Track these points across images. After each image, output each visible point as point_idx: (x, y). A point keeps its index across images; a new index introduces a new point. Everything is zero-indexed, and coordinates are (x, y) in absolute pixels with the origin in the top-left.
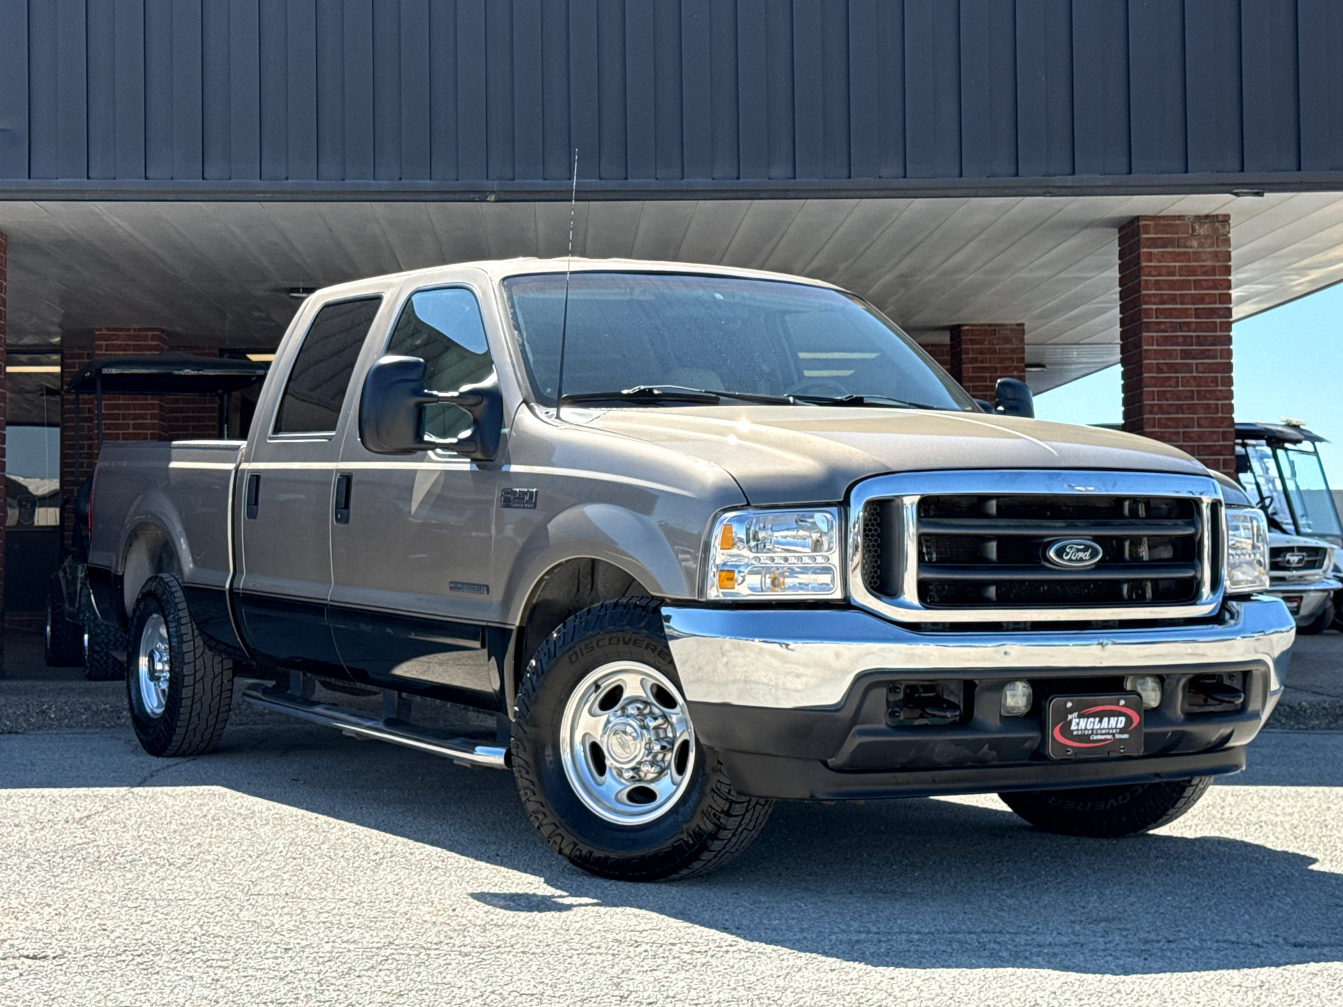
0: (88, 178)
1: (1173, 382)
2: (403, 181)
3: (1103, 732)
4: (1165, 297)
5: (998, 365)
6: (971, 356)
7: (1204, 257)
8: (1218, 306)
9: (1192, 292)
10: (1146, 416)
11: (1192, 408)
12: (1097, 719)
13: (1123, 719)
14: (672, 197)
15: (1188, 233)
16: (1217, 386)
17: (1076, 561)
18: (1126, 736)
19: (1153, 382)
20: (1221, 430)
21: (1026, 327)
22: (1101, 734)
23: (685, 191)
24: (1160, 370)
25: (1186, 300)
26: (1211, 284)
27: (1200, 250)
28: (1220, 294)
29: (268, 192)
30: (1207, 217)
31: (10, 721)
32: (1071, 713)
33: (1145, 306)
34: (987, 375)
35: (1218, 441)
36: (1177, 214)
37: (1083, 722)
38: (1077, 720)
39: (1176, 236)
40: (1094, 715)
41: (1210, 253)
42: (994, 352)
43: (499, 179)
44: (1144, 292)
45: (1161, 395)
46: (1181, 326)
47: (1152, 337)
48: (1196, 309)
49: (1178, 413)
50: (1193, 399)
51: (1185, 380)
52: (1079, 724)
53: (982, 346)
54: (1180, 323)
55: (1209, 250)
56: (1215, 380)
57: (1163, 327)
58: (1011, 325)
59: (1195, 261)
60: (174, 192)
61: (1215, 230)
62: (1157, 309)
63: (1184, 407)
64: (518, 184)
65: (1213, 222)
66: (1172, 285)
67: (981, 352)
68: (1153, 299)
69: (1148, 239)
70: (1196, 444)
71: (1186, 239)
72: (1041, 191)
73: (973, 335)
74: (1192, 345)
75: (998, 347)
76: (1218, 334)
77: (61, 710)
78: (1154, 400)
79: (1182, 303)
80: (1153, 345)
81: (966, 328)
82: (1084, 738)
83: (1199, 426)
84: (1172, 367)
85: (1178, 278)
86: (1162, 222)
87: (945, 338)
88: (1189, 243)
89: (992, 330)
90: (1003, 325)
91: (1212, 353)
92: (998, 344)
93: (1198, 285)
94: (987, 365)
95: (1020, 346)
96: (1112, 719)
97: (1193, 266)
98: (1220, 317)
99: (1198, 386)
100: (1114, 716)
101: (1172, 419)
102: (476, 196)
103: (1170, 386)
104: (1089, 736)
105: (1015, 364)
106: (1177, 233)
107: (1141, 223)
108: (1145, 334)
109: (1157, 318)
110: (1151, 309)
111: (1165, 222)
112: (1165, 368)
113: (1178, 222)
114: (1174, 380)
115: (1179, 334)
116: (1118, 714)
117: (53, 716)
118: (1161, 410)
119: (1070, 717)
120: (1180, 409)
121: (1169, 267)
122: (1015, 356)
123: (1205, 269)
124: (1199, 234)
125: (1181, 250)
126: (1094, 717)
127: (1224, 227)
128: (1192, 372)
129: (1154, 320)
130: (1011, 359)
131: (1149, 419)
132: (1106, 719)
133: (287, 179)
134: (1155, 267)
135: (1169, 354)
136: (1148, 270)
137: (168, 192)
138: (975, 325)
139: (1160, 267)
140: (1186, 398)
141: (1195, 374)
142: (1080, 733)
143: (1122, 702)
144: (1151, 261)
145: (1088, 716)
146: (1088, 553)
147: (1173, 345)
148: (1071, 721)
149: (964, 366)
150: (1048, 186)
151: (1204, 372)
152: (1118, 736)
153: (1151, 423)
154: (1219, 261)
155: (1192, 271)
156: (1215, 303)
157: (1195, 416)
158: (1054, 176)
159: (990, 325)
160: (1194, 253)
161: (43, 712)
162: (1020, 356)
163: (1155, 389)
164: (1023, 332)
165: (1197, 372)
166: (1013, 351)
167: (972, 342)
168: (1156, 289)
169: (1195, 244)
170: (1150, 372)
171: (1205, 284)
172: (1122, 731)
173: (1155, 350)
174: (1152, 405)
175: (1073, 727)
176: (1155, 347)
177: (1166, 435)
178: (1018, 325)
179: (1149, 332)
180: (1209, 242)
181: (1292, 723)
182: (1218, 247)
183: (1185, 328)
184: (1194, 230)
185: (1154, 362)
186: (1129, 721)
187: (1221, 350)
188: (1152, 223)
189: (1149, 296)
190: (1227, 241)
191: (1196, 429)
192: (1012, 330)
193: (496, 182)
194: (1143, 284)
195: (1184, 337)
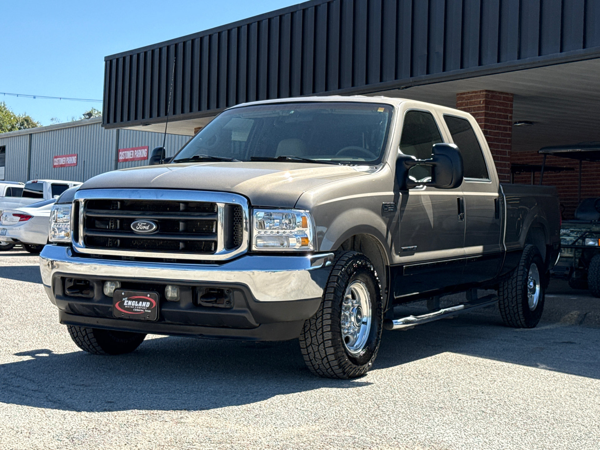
3: (140, 308)
12: (137, 302)
13: (148, 303)
17: (142, 230)
18: (150, 311)
22: (138, 309)
32: (124, 298)
37: (130, 303)
38: (127, 301)
40: (135, 300)
52: (128, 303)
82: (130, 309)
96: (144, 302)
100: (145, 301)
104: (132, 309)
116: (147, 301)
119: (124, 299)
126: (136, 301)
132: (141, 302)
142: (128, 307)
143: (148, 296)
145: (132, 300)
146: (148, 227)
148: (124, 301)
152: (146, 311)
172: (148, 309)
175: (125, 304)
186: (151, 304)
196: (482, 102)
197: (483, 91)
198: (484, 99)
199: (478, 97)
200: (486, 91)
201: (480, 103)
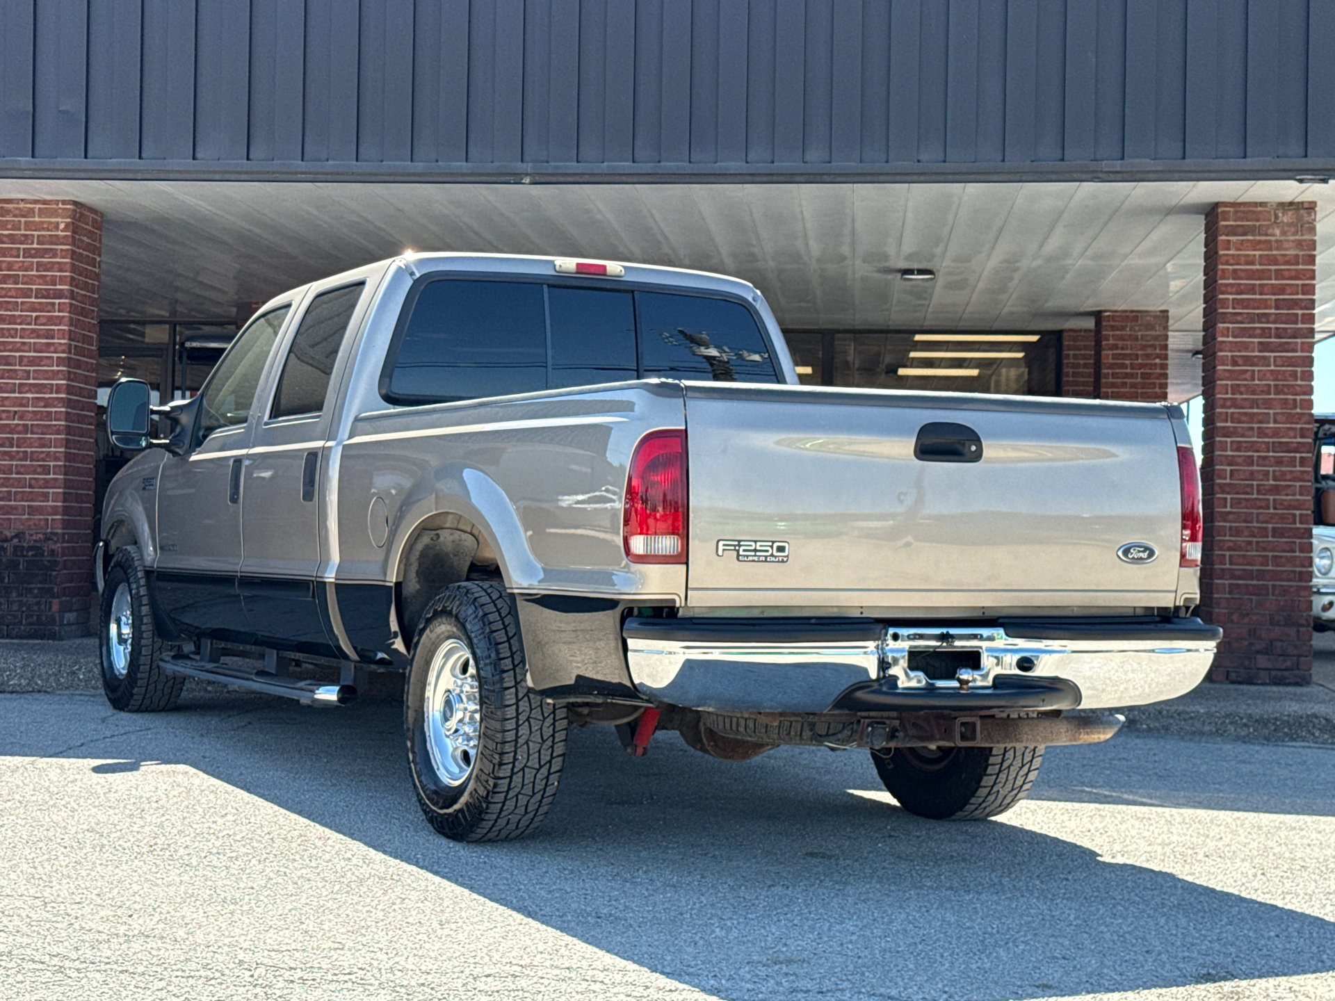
0: (140, 157)
1: (1248, 376)
2: (440, 163)
4: (1242, 287)
5: (1140, 352)
6: (1111, 342)
7: (1286, 245)
8: (1300, 296)
9: (1273, 282)
10: (1218, 410)
11: (1268, 404)
14: (706, 180)
15: (1270, 220)
16: (1296, 380)
19: (1227, 375)
20: (1299, 426)
21: (1170, 314)
23: (719, 175)
24: (1235, 363)
25: (1266, 290)
26: (1293, 274)
27: (1282, 238)
28: (1303, 285)
29: (310, 173)
30: (1291, 203)
31: (42, 680)
33: (1221, 296)
34: (1128, 362)
35: (1295, 437)
36: (1259, 201)
39: (1258, 224)
41: (1293, 241)
42: (1136, 339)
43: (533, 161)
44: (1220, 282)
45: (1235, 389)
46: (1260, 318)
47: (1228, 328)
48: (1276, 300)
49: (1252, 408)
50: (1270, 394)
51: (1261, 374)
53: (1124, 333)
54: (1258, 314)
55: (1292, 238)
56: (1294, 375)
57: (1239, 318)
58: (1155, 312)
59: (1277, 249)
60: (219, 172)
61: (1300, 218)
62: (1233, 299)
63: (1260, 402)
64: (551, 167)
65: (1297, 209)
66: (1251, 275)
67: (1121, 338)
68: (1229, 289)
69: (1227, 226)
70: (1271, 440)
71: (1268, 227)
72: (1089, 176)
73: (1114, 321)
74: (1270, 337)
75: (1140, 333)
76: (1300, 326)
77: (90, 672)
78: (1227, 393)
79: (1261, 294)
80: (1228, 337)
81: (1107, 314)
83: (1275, 422)
84: (1248, 361)
85: (1258, 267)
86: (1242, 209)
87: (1090, 324)
88: (1270, 231)
89: (1133, 317)
90: (1146, 311)
91: (1292, 346)
92: (1140, 330)
93: (1279, 274)
94: (1129, 352)
95: (1163, 333)
97: (1275, 255)
98: (1302, 309)
99: (1274, 380)
101: (1245, 414)
102: (512, 179)
103: (1246, 380)
105: (1158, 351)
106: (1257, 220)
107: (1220, 210)
108: (1220, 325)
109: (1234, 308)
110: (1228, 299)
111: (1246, 209)
112: (1240, 361)
113: (1259, 209)
114: (1249, 373)
115: (1257, 325)
117: (81, 677)
118: (1234, 404)
120: (1254, 404)
121: (1248, 255)
122: (1157, 343)
123: (1287, 259)
124: (1282, 222)
125: (1264, 238)
127: (1309, 214)
128: (1269, 366)
129: (1231, 310)
130: (1154, 347)
131: (1220, 413)
133: (327, 160)
134: (1233, 255)
135: (1245, 346)
136: (1225, 258)
137: (215, 172)
138: (1116, 311)
139: (1239, 255)
140: (1262, 392)
141: (1272, 368)
144: (1229, 249)
147: (1250, 337)
149: (1103, 352)
150: (1096, 171)
151: (1283, 366)
153: (1224, 417)
154: (1303, 250)
155: (1274, 260)
156: (1297, 294)
157: (1271, 411)
158: (1102, 160)
159: (1132, 311)
160: (1277, 241)
161: (74, 673)
162: (1163, 343)
163: (1229, 383)
164: (1167, 318)
165: (1275, 366)
166: (1156, 338)
167: (1113, 328)
168: (1234, 279)
169: (1277, 232)
170: (1223, 365)
171: (1286, 274)
173: (1230, 342)
174: (1225, 399)
176: (1230, 339)
177: (1240, 430)
178: (1162, 311)
179: (1224, 323)
180: (1293, 229)
181: (1326, 736)
182: (1302, 235)
183: (1264, 320)
184: (1276, 217)
185: (1229, 354)
187: (1302, 343)
188: (1232, 209)
189: (1226, 285)
190: (1313, 230)
191: (1271, 425)
192: (1155, 317)
193: (530, 164)
194: (1219, 273)
195: (1262, 329)
196: (62, 226)
197: (64, 202)
198: (69, 220)
199: (54, 213)
200: (75, 203)
201: (57, 228)
